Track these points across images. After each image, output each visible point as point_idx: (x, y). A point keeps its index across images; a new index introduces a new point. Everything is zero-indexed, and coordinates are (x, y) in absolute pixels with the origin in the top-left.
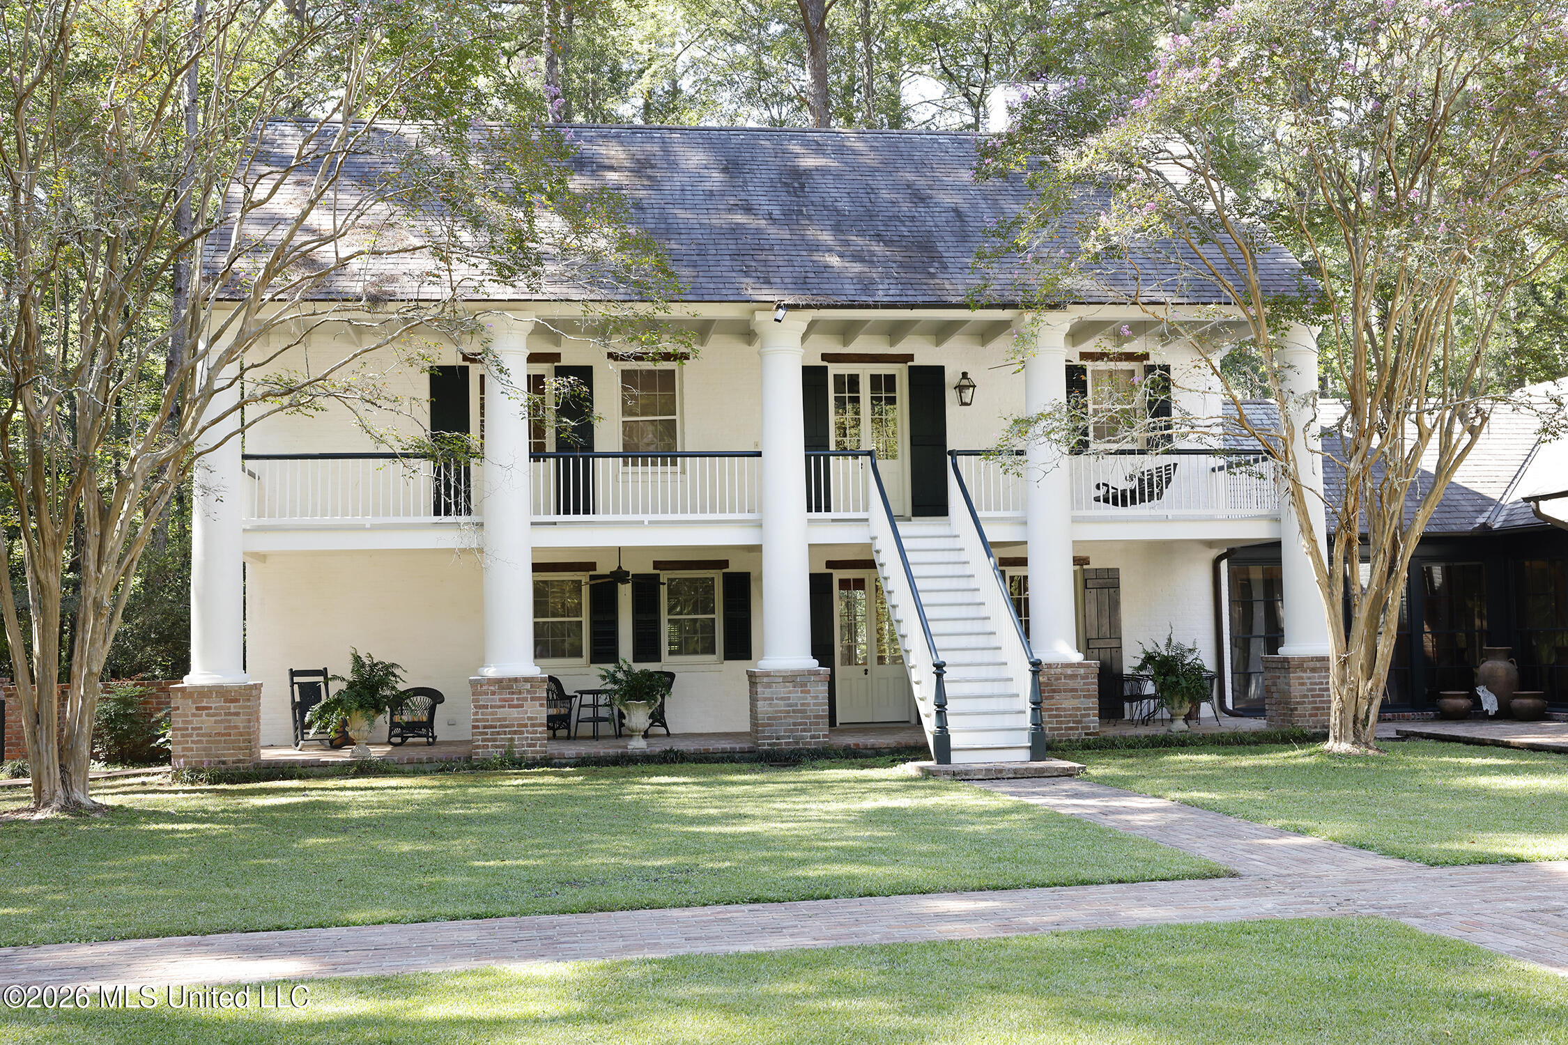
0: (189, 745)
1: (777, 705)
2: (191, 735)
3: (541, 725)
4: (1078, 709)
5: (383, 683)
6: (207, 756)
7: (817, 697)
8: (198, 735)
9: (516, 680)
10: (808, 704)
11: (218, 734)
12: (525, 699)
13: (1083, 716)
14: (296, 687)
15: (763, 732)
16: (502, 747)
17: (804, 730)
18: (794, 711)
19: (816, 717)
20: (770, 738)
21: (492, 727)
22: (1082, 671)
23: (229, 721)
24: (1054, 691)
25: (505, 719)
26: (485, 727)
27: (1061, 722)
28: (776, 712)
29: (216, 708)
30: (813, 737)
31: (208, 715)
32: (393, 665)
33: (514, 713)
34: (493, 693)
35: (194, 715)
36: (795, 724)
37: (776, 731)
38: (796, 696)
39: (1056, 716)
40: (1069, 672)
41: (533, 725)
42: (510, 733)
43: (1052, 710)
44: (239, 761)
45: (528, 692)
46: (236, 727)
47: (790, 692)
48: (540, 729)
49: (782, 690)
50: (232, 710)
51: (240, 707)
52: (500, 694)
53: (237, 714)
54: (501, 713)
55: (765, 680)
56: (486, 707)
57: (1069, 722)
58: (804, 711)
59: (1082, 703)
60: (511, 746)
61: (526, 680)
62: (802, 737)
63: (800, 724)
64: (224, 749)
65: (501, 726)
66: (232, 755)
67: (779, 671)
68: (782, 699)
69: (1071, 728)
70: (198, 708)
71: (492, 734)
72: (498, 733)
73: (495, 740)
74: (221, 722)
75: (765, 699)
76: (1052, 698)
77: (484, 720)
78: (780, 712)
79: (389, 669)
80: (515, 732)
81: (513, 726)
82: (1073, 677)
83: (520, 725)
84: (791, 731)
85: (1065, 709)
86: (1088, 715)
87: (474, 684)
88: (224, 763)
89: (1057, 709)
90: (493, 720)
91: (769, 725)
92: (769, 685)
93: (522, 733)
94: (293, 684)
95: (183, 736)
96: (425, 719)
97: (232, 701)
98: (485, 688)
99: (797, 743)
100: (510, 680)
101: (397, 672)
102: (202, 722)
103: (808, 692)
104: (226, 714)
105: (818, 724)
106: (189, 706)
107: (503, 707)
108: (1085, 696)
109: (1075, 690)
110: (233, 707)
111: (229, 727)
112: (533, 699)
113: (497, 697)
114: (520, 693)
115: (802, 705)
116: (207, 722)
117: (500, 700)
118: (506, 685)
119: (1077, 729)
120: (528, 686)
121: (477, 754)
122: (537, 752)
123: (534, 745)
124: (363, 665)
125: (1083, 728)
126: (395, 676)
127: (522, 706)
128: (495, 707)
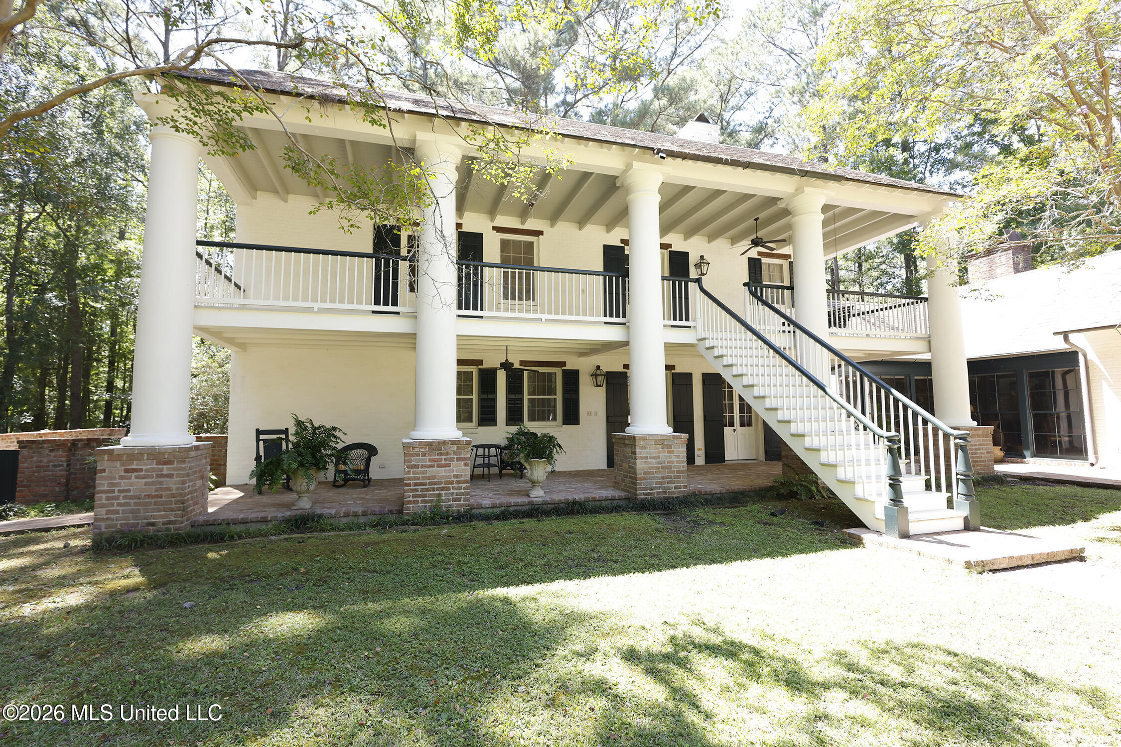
0: (115, 508)
1: (650, 463)
2: (117, 498)
3: (465, 482)
5: (324, 444)
6: (134, 518)
7: (678, 456)
8: (125, 497)
9: (444, 443)
10: (672, 462)
11: (149, 496)
12: (452, 460)
14: (261, 443)
15: (641, 484)
16: (431, 501)
17: (670, 482)
18: (663, 468)
19: (678, 472)
20: (645, 489)
21: (422, 484)
23: (161, 483)
25: (434, 477)
26: (416, 485)
28: (650, 468)
29: (147, 470)
30: (676, 488)
31: (137, 477)
32: (335, 428)
33: (442, 472)
34: (424, 454)
35: (122, 477)
36: (663, 478)
37: (650, 483)
38: (664, 455)
41: (458, 482)
42: (438, 489)
44: (170, 522)
45: (455, 453)
46: (169, 489)
47: (659, 453)
48: (464, 485)
49: (654, 451)
50: (165, 472)
51: (174, 469)
52: (430, 455)
53: (170, 476)
54: (431, 472)
55: (642, 443)
56: (417, 467)
58: (670, 467)
60: (438, 501)
61: (453, 443)
62: (669, 488)
63: (667, 477)
64: (154, 510)
65: (430, 484)
66: (162, 517)
67: (651, 435)
68: (654, 458)
70: (126, 471)
71: (422, 490)
72: (428, 490)
73: (424, 496)
74: (152, 483)
75: (642, 458)
77: (415, 478)
78: (653, 468)
79: (331, 432)
80: (443, 489)
81: (441, 483)
83: (446, 483)
84: (661, 483)
87: (406, 446)
88: (153, 524)
90: (423, 478)
91: (645, 479)
92: (644, 447)
93: (448, 489)
94: (258, 440)
95: (108, 499)
96: (362, 468)
97: (165, 463)
98: (417, 450)
99: (665, 493)
100: (439, 443)
101: (338, 434)
102: (131, 484)
103: (672, 452)
104: (158, 476)
105: (679, 477)
106: (119, 468)
107: (433, 466)
110: (166, 469)
111: (161, 489)
112: (459, 459)
113: (427, 458)
114: (447, 454)
115: (669, 462)
116: (136, 485)
117: (430, 460)
118: (437, 447)
120: (455, 448)
121: (408, 509)
122: (462, 506)
123: (459, 500)
124: (306, 428)
126: (335, 437)
127: (448, 465)
128: (425, 466)
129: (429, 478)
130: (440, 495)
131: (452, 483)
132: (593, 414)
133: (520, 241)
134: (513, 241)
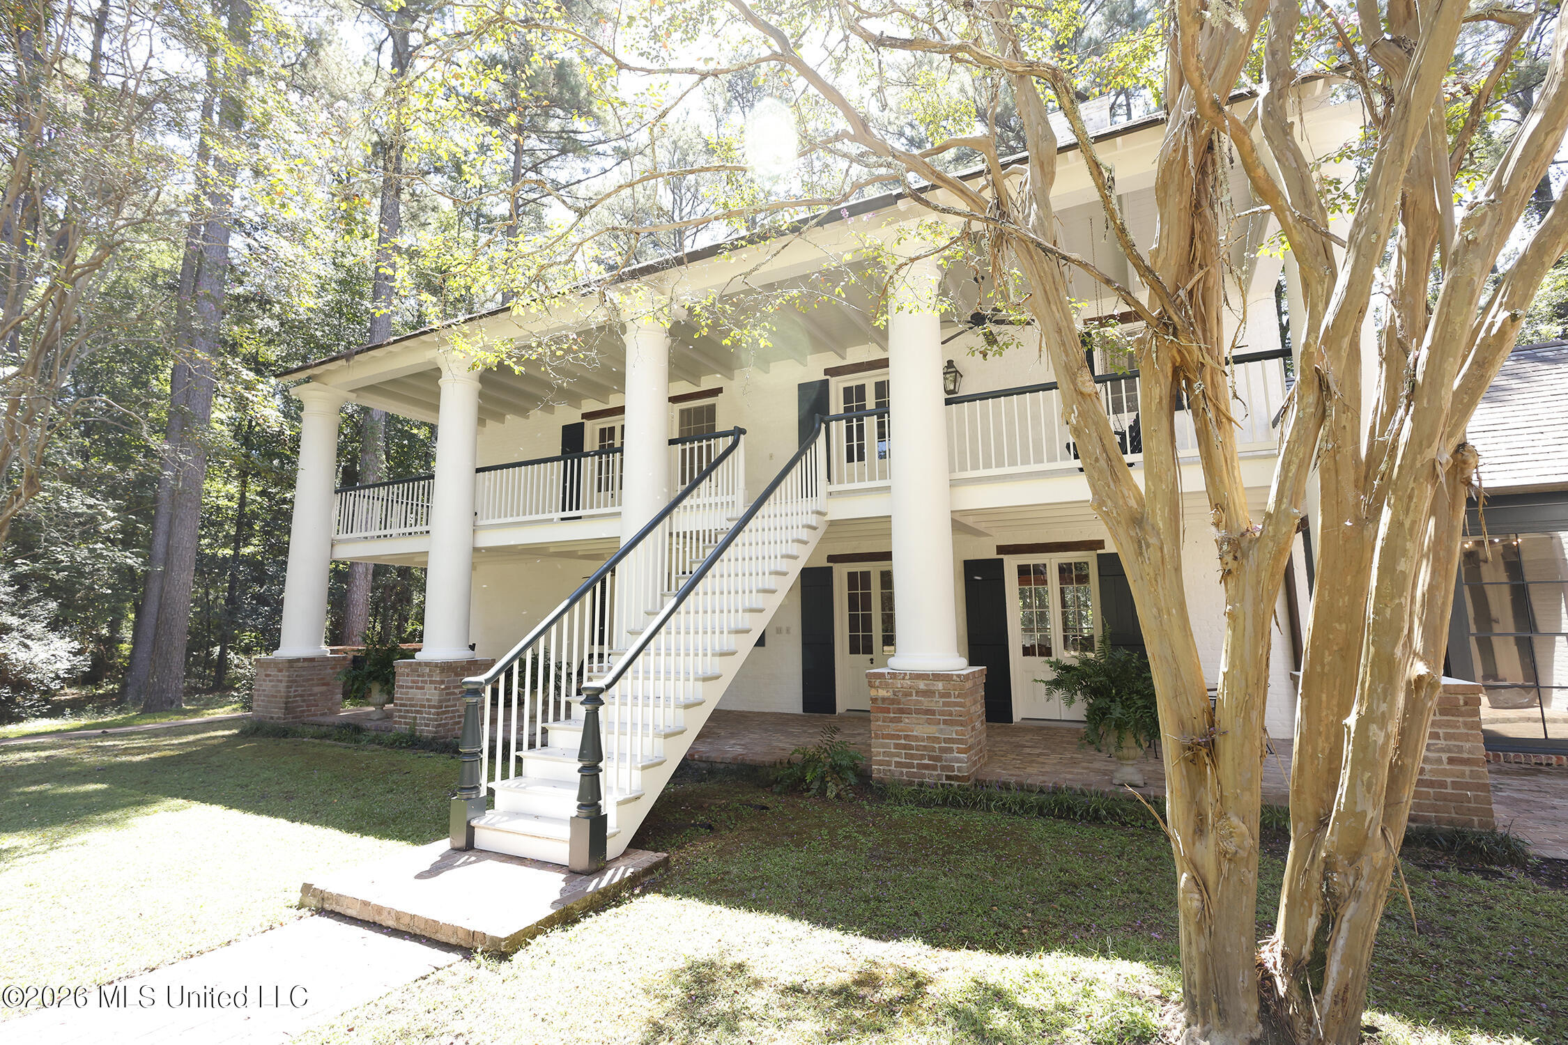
0: (259, 702)
3: (433, 707)
4: (936, 739)
11: (272, 696)
12: (426, 682)
13: (943, 750)
16: (409, 724)
21: (404, 705)
22: (940, 686)
23: (278, 686)
24: (902, 711)
25: (412, 699)
26: (400, 705)
27: (912, 756)
29: (273, 676)
33: (418, 694)
34: (407, 675)
39: (905, 747)
40: (922, 685)
41: (430, 707)
43: (899, 737)
44: (279, 718)
45: (428, 676)
48: (433, 710)
52: (411, 675)
53: (281, 681)
54: (411, 693)
56: (402, 687)
57: (922, 757)
59: (941, 731)
60: (414, 724)
61: (426, 664)
65: (410, 705)
69: (926, 767)
70: (266, 675)
71: (404, 711)
72: (407, 712)
73: (405, 718)
76: (899, 720)
77: (399, 699)
80: (418, 712)
81: (417, 706)
82: (928, 693)
83: (421, 706)
85: (916, 738)
86: (950, 750)
89: (906, 737)
90: (405, 699)
93: (422, 713)
95: (258, 695)
98: (402, 669)
106: (262, 673)
107: (412, 688)
108: (945, 722)
109: (932, 712)
112: (430, 683)
113: (409, 678)
114: (423, 676)
116: (268, 686)
117: (411, 681)
119: (934, 768)
120: (428, 671)
121: (394, 729)
122: (430, 731)
123: (429, 725)
125: (943, 768)
127: (422, 688)
128: (407, 687)
129: (410, 699)
130: (415, 718)
131: (424, 706)
132: (784, 631)
133: (702, 407)
134: (695, 408)
